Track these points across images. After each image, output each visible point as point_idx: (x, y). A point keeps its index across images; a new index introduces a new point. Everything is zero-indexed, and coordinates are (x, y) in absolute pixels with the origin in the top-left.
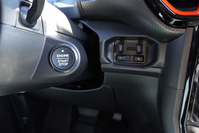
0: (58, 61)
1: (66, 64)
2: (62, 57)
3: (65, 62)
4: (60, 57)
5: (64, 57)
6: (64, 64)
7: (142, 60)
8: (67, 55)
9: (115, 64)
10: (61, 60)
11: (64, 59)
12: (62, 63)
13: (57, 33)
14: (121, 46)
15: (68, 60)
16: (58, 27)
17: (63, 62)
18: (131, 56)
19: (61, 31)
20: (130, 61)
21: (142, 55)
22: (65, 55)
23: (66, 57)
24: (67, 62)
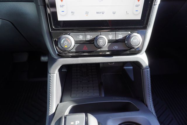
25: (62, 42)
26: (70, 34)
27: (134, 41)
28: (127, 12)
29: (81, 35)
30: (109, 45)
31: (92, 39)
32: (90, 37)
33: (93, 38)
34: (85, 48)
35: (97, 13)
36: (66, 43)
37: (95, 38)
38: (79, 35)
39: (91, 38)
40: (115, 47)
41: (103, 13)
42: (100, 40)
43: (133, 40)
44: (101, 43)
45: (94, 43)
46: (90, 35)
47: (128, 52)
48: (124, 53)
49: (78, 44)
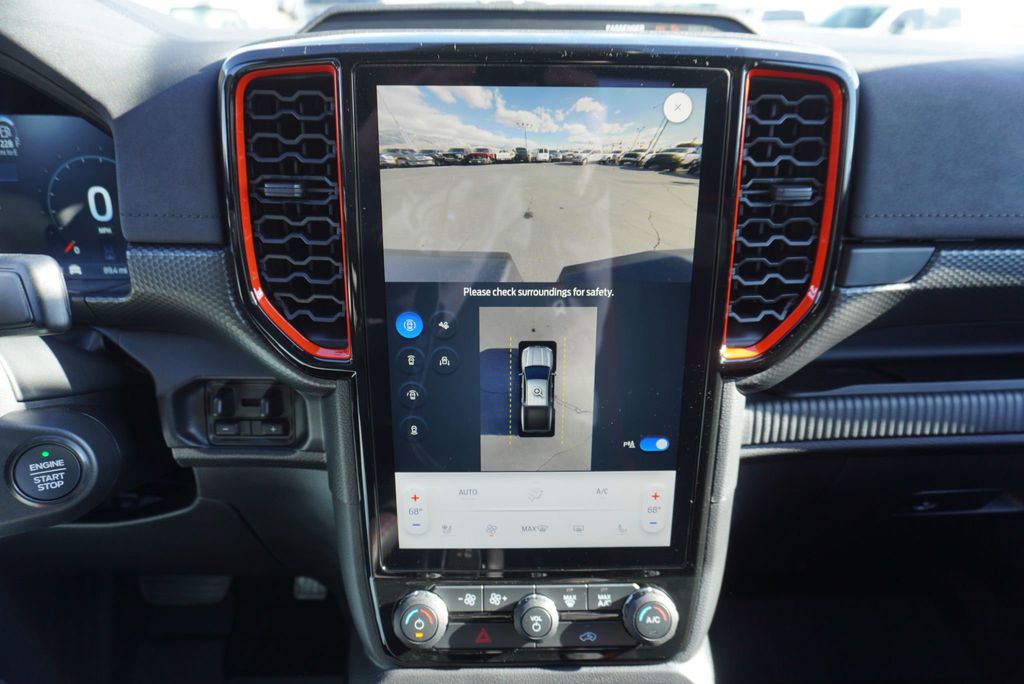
0: (35, 479)
1: (58, 484)
2: (44, 470)
3: (56, 480)
4: (40, 470)
5: (50, 469)
6: (54, 485)
7: (280, 432)
8: (59, 463)
9: (211, 444)
10: (43, 477)
11: (51, 474)
12: (47, 484)
13: (22, 404)
14: (220, 403)
15: (62, 474)
16: (23, 390)
17: (49, 481)
18: (254, 423)
19: (35, 394)
20: (254, 433)
21: (282, 416)
22: (52, 464)
23: (56, 467)
24: (60, 479)
25: (407, 622)
26: (434, 588)
27: (649, 620)
28: (620, 526)
29: (472, 592)
30: (563, 629)
31: (507, 607)
32: (502, 601)
33: (511, 605)
34: (483, 637)
35: (524, 529)
36: (419, 625)
37: (515, 605)
38: (463, 594)
39: (504, 605)
40: (586, 636)
41: (543, 530)
42: (533, 615)
43: (645, 618)
44: (536, 627)
45: (511, 621)
46: (502, 592)
47: (634, 654)
48: (620, 657)
49: (461, 621)
